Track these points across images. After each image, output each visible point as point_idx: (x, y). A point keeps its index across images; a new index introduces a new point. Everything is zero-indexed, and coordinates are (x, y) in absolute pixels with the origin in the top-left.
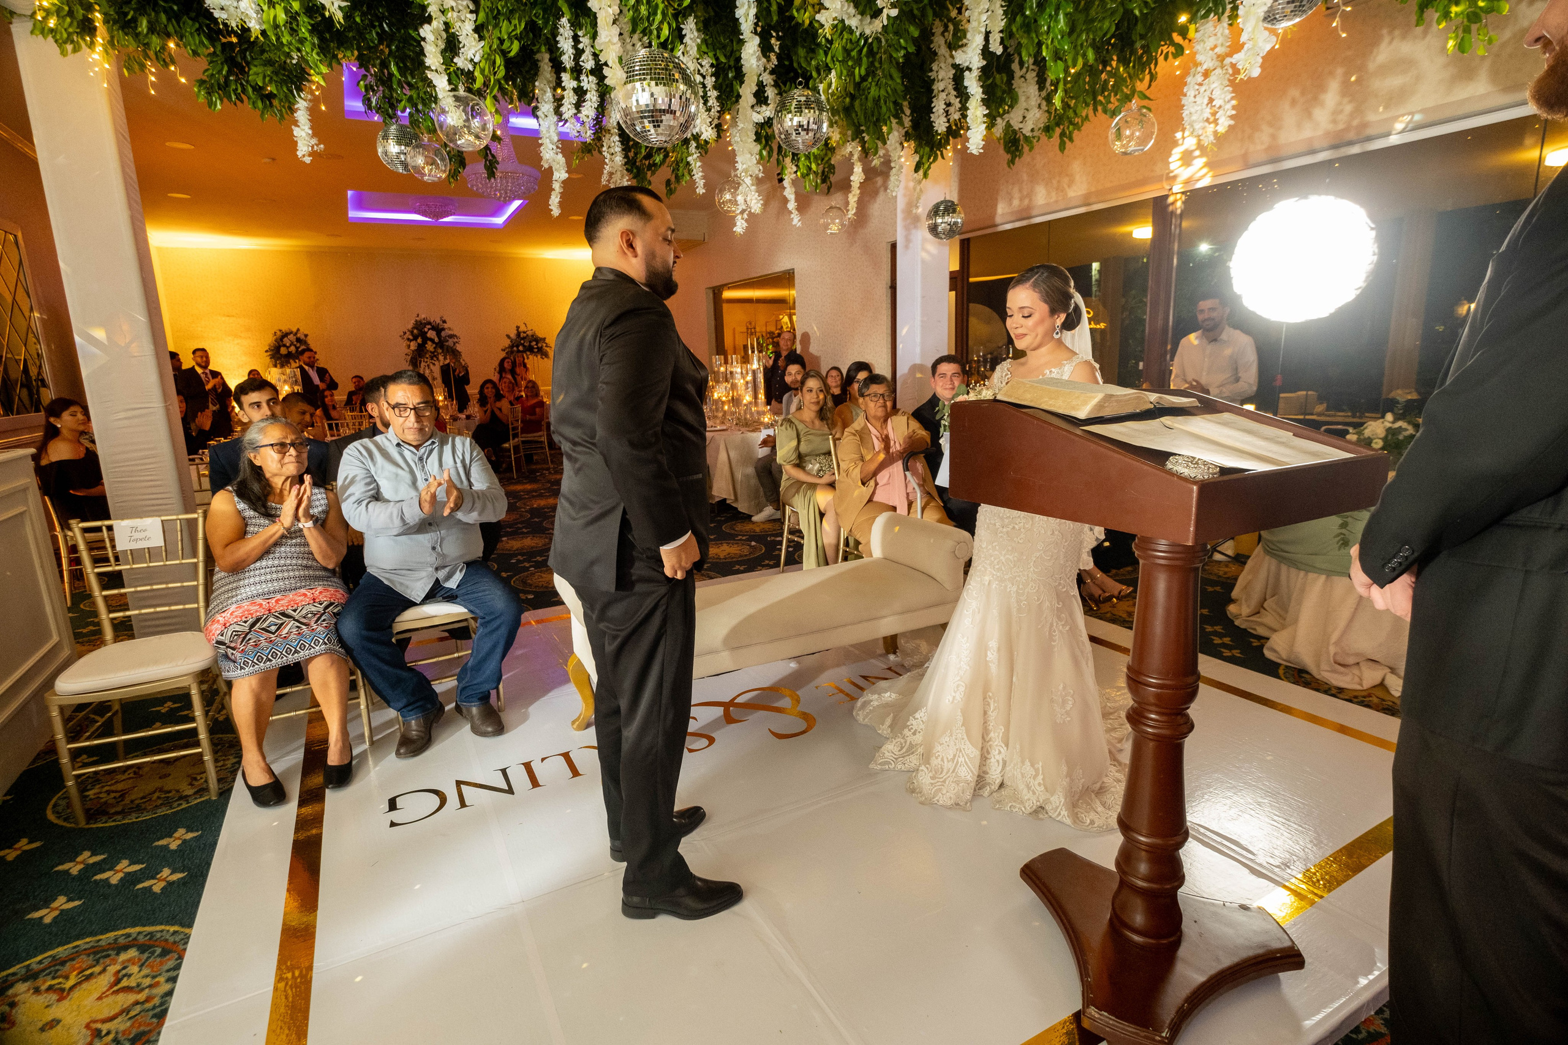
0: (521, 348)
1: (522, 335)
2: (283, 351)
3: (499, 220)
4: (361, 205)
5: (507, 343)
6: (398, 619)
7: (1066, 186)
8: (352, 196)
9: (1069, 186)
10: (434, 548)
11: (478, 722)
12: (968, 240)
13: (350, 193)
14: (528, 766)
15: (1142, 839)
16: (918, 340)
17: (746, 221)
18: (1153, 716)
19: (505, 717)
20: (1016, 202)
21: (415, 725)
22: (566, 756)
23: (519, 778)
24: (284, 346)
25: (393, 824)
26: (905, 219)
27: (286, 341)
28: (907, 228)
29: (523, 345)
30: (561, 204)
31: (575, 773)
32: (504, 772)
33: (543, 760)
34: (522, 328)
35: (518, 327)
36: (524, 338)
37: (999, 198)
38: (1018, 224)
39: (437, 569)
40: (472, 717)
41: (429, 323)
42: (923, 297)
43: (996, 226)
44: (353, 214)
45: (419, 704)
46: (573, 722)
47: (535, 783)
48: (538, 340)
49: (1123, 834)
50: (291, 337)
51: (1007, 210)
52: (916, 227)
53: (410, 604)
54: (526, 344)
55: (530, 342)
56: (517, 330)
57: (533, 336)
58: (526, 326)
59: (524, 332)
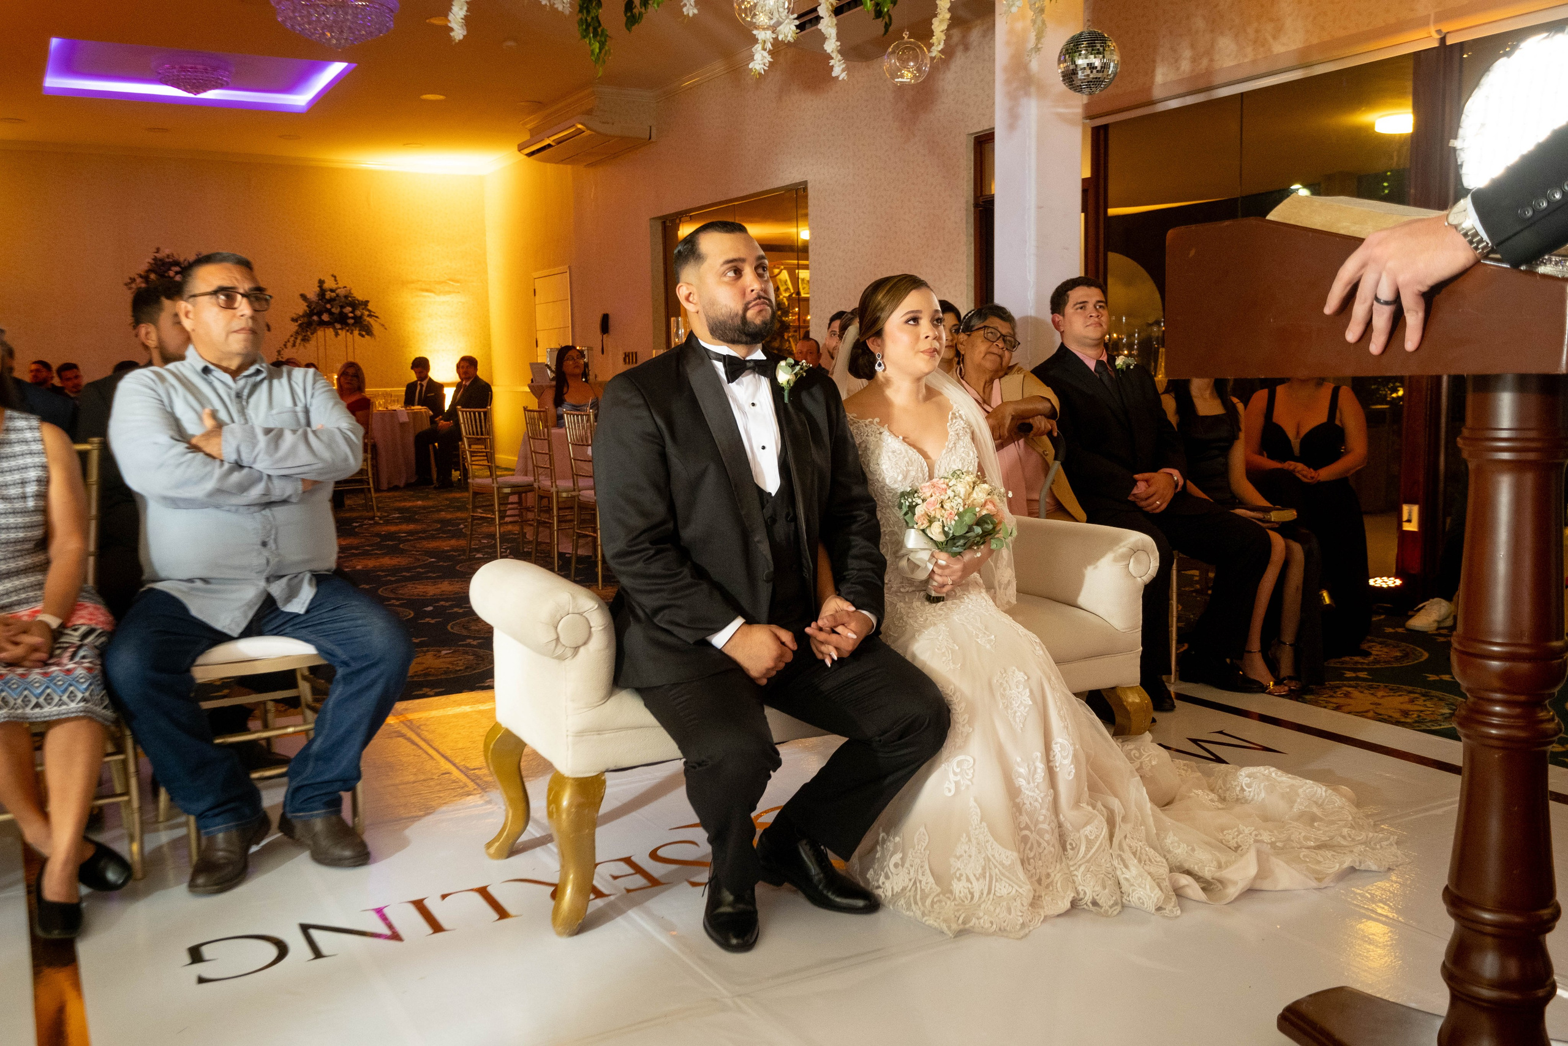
0: (325, 317)
1: (328, 295)
3: (300, 99)
4: (69, 68)
5: (301, 308)
6: (201, 660)
7: (1269, 38)
8: (60, 47)
9: (1275, 38)
10: (264, 544)
11: (324, 843)
12: (1105, 128)
13: (55, 42)
14: (419, 905)
15: (1487, 916)
16: (1031, 278)
17: (770, 52)
18: (1498, 709)
19: (371, 839)
20: (1185, 66)
21: (222, 838)
22: (483, 892)
23: (408, 921)
25: (201, 980)
26: (1008, 82)
28: (1013, 98)
29: (329, 312)
30: (468, 20)
31: (502, 913)
32: (380, 912)
33: (444, 897)
34: (329, 284)
35: (321, 282)
36: (331, 301)
37: (1158, 59)
38: (1190, 100)
39: (268, 580)
40: (314, 836)
41: (177, 263)
42: (1039, 207)
43: (1153, 103)
44: (53, 82)
45: (232, 805)
46: (489, 845)
47: (436, 927)
48: (355, 304)
49: (1455, 915)
51: (1172, 76)
52: (1027, 94)
53: (221, 638)
54: (336, 310)
55: (342, 307)
56: (320, 287)
57: (346, 297)
58: (336, 280)
59: (332, 291)
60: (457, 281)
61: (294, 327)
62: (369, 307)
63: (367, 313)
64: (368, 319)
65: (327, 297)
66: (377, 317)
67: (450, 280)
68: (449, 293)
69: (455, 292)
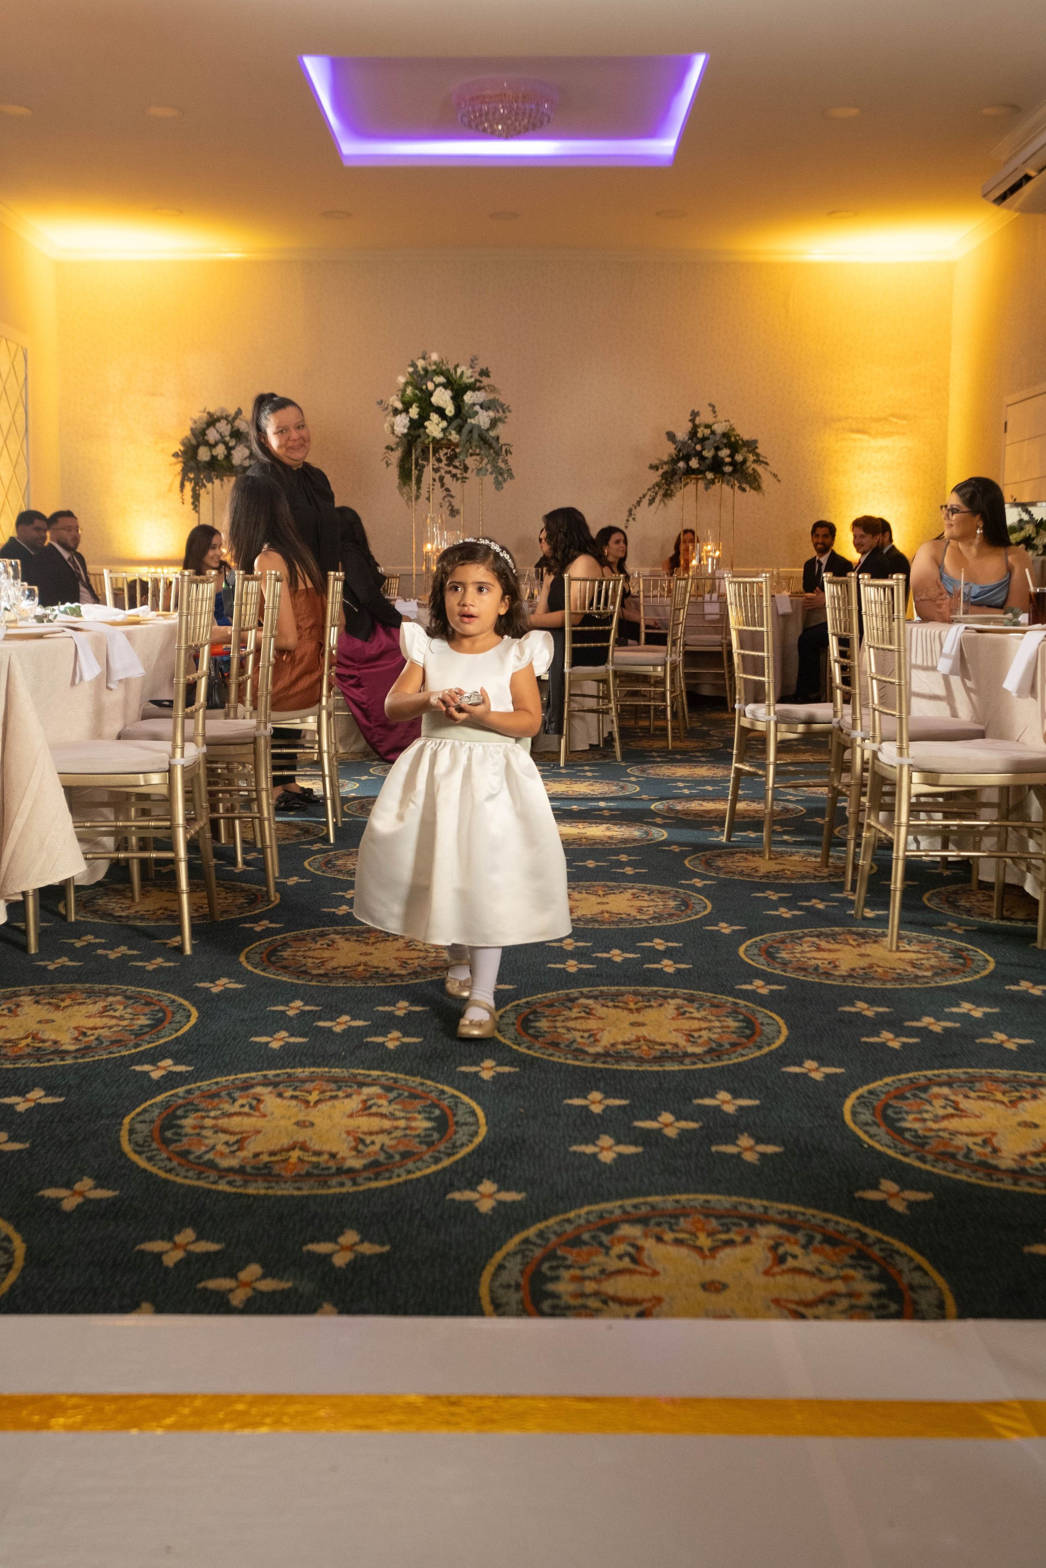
0: (694, 463)
1: (703, 433)
2: (204, 454)
3: (657, 147)
5: (669, 449)
24: (207, 443)
27: (212, 435)
29: (700, 455)
34: (706, 417)
35: (695, 414)
36: (705, 440)
41: (444, 372)
48: (737, 444)
50: (224, 427)
54: (708, 454)
55: (717, 449)
56: (692, 421)
57: (725, 435)
58: (714, 412)
59: (708, 426)
60: (904, 418)
61: (655, 477)
62: (758, 451)
63: (751, 458)
64: (755, 466)
65: (700, 435)
66: (766, 463)
67: (893, 415)
68: (890, 434)
69: (898, 433)
